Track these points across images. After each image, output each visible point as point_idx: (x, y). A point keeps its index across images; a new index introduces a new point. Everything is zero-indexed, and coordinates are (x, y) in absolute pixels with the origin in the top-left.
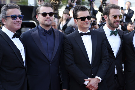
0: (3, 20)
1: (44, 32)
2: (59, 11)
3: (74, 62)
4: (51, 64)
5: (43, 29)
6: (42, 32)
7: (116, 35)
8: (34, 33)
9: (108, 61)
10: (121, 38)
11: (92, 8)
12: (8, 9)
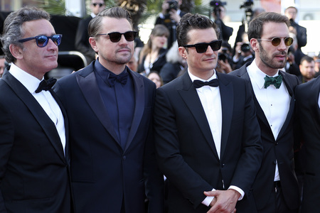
0: (13, 50)
1: (110, 78)
2: (140, 29)
3: (178, 151)
4: (125, 157)
5: (106, 70)
6: (104, 78)
7: (278, 87)
8: (83, 80)
9: (260, 150)
10: (290, 94)
11: (219, 22)
12: (25, 21)
